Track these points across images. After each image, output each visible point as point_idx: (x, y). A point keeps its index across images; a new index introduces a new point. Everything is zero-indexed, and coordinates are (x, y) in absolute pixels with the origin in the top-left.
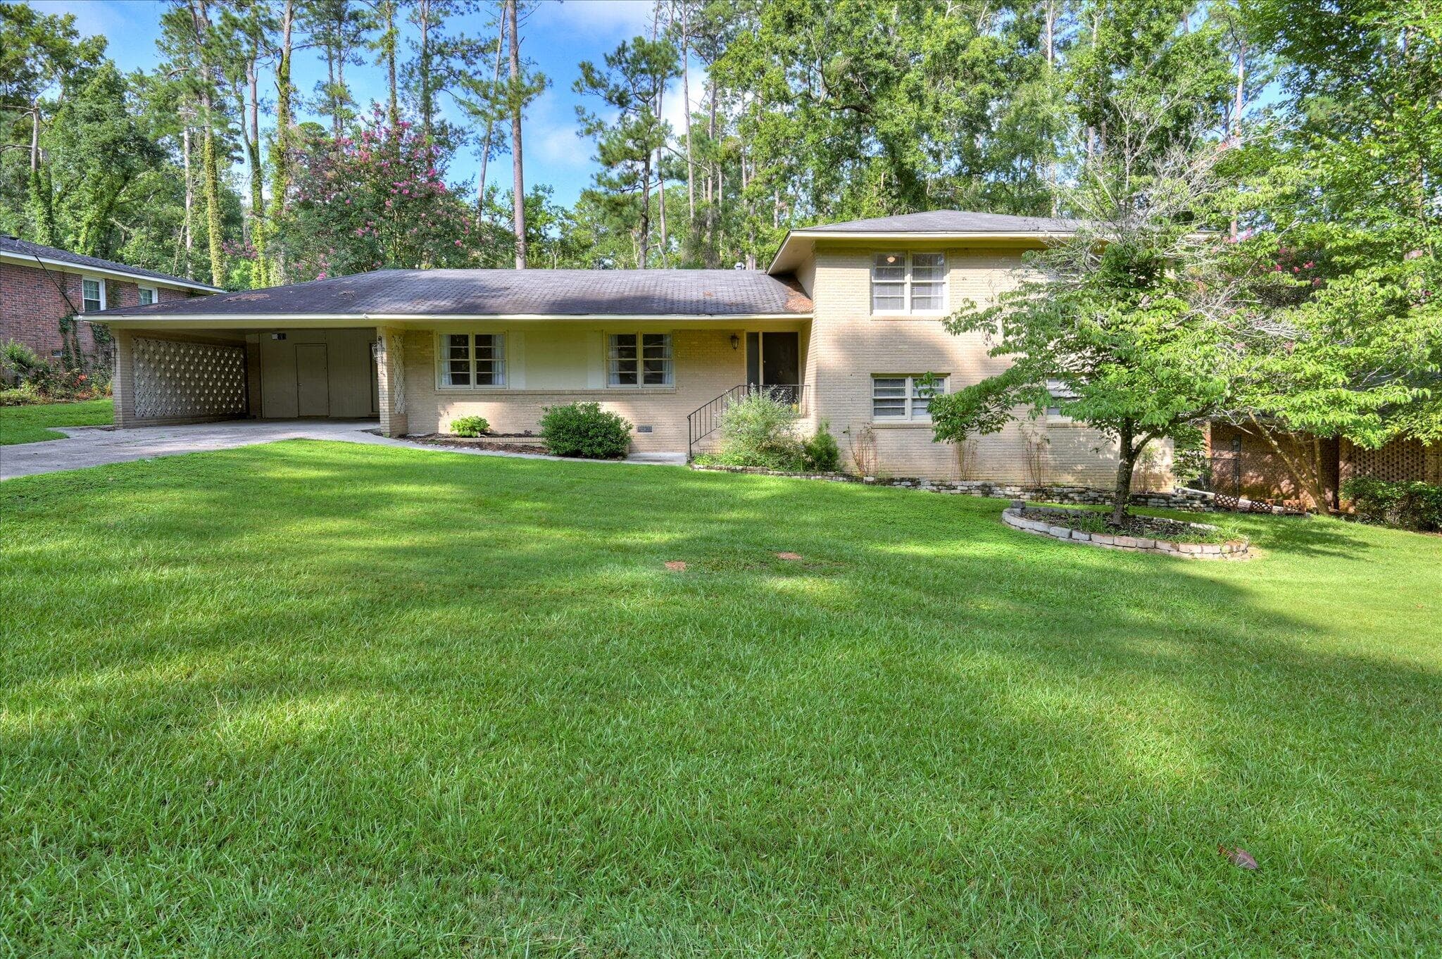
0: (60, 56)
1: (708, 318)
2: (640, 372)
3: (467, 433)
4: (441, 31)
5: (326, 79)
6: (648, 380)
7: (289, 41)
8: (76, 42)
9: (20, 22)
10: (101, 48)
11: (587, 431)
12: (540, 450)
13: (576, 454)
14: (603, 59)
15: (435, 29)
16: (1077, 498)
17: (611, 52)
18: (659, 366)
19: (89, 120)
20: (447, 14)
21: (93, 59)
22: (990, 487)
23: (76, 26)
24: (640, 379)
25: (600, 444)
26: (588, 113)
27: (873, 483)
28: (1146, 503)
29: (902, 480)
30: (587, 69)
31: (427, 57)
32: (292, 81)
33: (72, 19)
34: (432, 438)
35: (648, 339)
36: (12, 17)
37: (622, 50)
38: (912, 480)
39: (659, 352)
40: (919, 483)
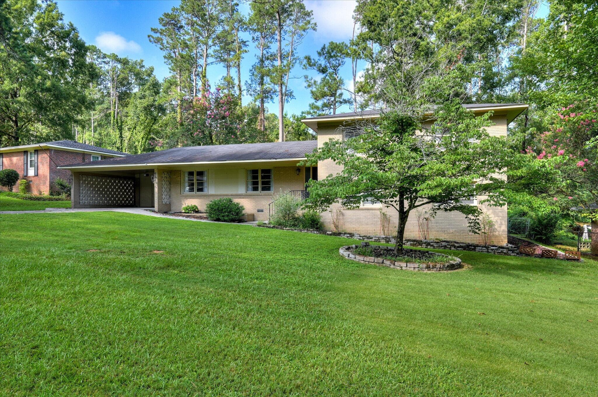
0: (137, 75)
1: (274, 160)
2: (260, 186)
3: (187, 211)
4: (270, 50)
5: (225, 75)
6: (264, 189)
7: (206, 61)
8: (144, 69)
9: (124, 64)
10: (152, 71)
11: (222, 210)
12: (206, 218)
13: (218, 220)
14: (316, 53)
15: (267, 50)
16: (436, 246)
17: (319, 50)
18: (268, 183)
19: (141, 98)
20: (271, 42)
21: (149, 75)
22: (389, 238)
23: (144, 64)
24: (260, 188)
25: (228, 216)
26: (309, 78)
27: (331, 235)
28: (474, 249)
29: (345, 234)
30: (308, 59)
31: (262, 61)
32: (207, 77)
33: (142, 61)
34: (179, 214)
35: (263, 171)
36: (121, 62)
37: (324, 48)
38: (350, 234)
39: (269, 177)
40: (353, 235)
